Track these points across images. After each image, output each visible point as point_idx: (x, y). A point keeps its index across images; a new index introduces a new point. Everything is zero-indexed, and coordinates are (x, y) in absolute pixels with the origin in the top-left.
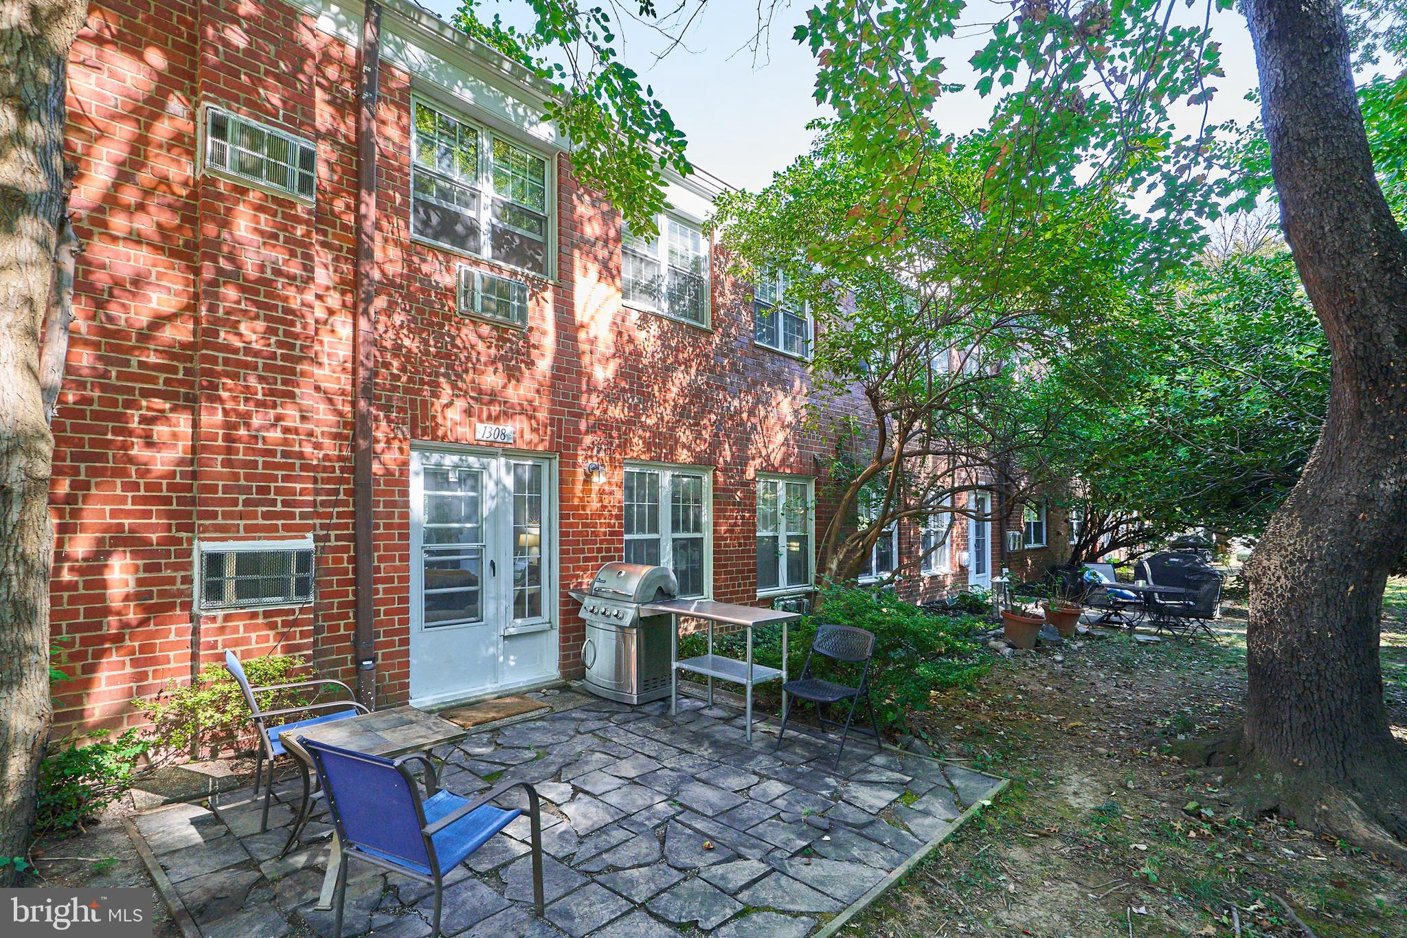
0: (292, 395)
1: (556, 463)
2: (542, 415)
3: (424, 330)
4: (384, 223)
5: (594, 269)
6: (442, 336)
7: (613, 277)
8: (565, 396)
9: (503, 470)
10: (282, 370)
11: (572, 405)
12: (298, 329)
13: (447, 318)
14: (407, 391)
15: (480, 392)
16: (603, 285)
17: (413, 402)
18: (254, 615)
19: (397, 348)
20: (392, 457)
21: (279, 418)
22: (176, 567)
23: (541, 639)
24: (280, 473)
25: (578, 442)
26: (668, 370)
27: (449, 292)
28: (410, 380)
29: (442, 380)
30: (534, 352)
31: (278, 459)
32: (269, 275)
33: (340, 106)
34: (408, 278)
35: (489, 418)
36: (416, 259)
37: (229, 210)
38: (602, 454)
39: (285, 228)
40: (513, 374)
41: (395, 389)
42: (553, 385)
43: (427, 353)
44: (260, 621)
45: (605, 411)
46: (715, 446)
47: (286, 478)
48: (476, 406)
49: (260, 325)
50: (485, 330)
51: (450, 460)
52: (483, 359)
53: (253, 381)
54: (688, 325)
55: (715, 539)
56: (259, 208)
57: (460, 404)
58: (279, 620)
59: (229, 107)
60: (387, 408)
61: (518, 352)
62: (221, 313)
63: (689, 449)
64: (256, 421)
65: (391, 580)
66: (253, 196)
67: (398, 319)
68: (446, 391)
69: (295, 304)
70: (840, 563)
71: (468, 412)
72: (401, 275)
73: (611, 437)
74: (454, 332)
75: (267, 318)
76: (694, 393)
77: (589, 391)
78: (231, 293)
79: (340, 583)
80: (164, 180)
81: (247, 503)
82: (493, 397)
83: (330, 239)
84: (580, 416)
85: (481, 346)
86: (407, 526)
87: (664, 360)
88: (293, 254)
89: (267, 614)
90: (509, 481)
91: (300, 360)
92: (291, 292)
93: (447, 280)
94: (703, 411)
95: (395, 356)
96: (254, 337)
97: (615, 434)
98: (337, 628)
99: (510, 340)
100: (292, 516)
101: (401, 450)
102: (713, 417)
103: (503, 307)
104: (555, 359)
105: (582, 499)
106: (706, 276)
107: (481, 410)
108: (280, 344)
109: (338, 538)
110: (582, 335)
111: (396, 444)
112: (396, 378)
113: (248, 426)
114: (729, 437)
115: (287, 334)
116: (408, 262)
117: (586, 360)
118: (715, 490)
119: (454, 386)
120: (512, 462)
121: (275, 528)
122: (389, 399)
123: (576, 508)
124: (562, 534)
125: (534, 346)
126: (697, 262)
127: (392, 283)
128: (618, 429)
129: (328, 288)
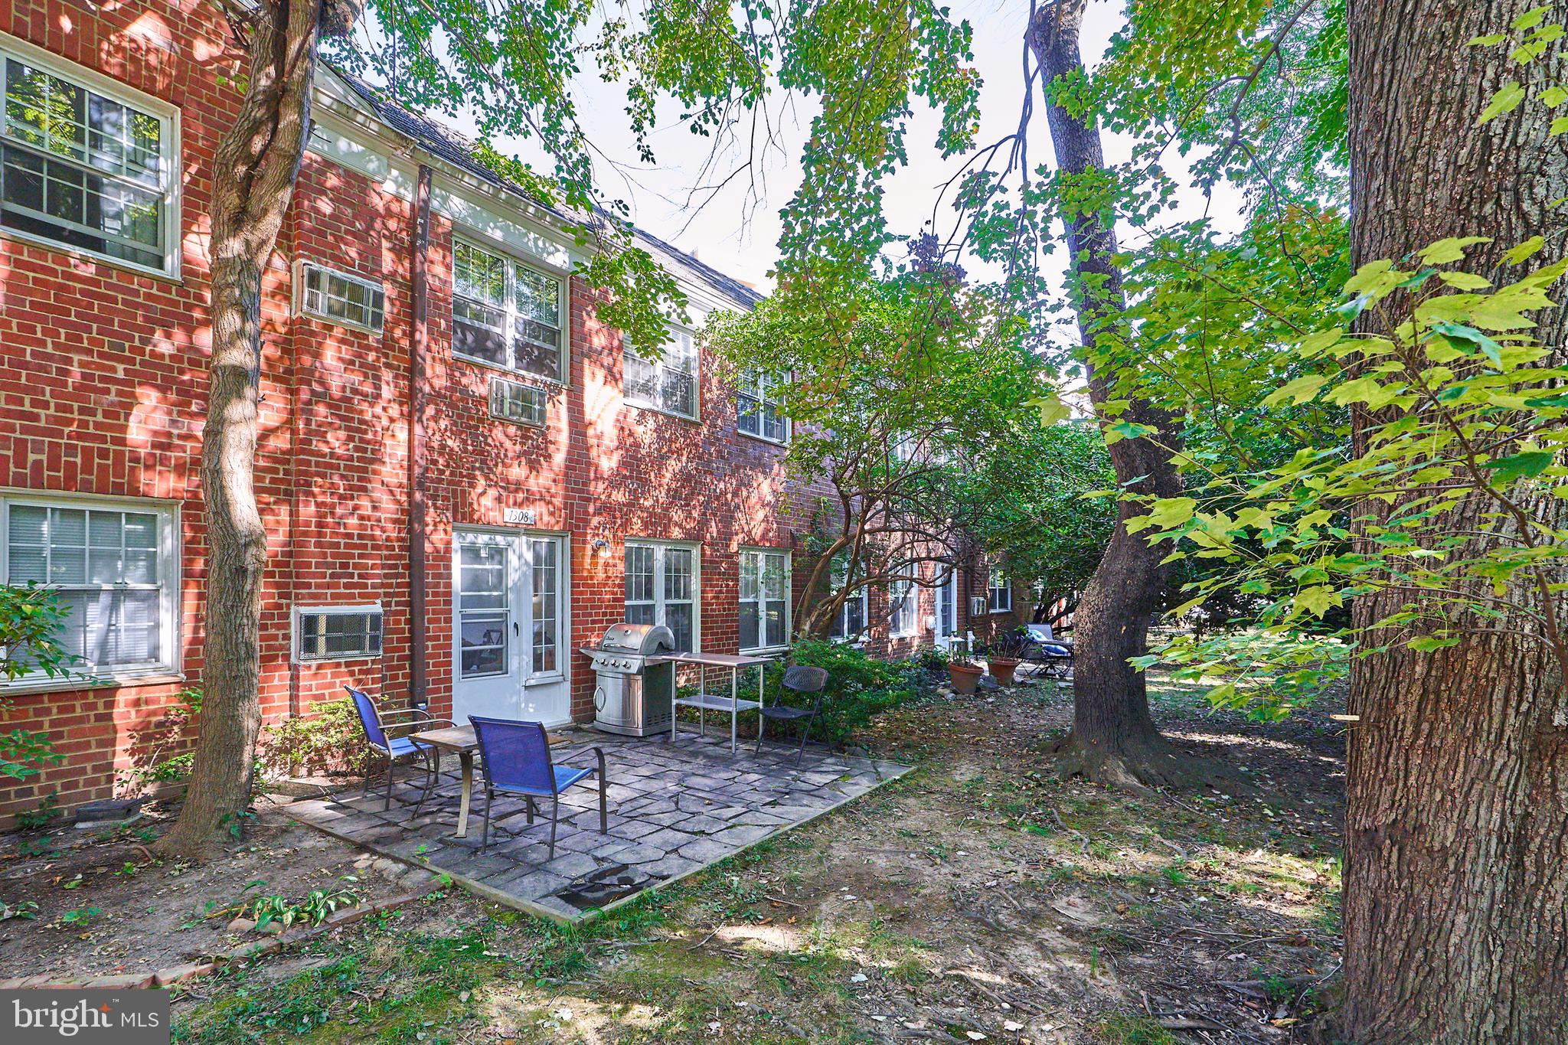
0: (365, 489)
1: (568, 540)
2: (558, 501)
3: (462, 432)
4: (433, 345)
5: (600, 374)
6: (477, 436)
7: (616, 381)
8: (576, 483)
9: (525, 547)
10: (358, 469)
11: (581, 491)
12: (370, 436)
13: (481, 420)
14: (450, 483)
15: (508, 482)
16: (608, 387)
17: (454, 492)
18: (338, 665)
19: (443, 447)
20: (438, 538)
21: (356, 508)
22: (278, 627)
23: (555, 689)
24: (356, 552)
25: (587, 522)
26: (662, 459)
27: (483, 400)
28: (452, 474)
29: (477, 473)
30: (552, 447)
31: (356, 541)
32: (348, 394)
33: (397, 251)
34: (452, 390)
35: (515, 503)
36: (457, 374)
37: (320, 344)
38: (607, 532)
39: (360, 356)
40: (534, 467)
41: (440, 481)
42: (566, 475)
43: (465, 451)
44: (343, 669)
45: (609, 496)
46: (703, 523)
47: (361, 556)
48: (504, 494)
49: (342, 434)
50: (512, 430)
51: (483, 539)
52: (510, 454)
53: (336, 479)
54: (680, 419)
55: (703, 604)
56: (342, 341)
57: (492, 493)
58: (356, 669)
59: (319, 262)
60: (434, 498)
61: (538, 447)
62: (313, 427)
63: (681, 526)
64: (339, 511)
65: (437, 638)
66: (338, 332)
67: (443, 424)
68: (481, 482)
69: (368, 417)
70: (812, 625)
71: (499, 499)
72: (446, 388)
73: (614, 517)
74: (486, 433)
75: (348, 429)
76: (685, 478)
77: (596, 479)
78: (321, 409)
79: (399, 640)
80: (270, 322)
81: (332, 576)
82: (518, 487)
83: (390, 361)
84: (588, 500)
85: (508, 444)
86: (449, 594)
87: (659, 450)
88: (366, 376)
89: (348, 664)
90: (529, 556)
91: (373, 461)
92: (365, 406)
93: (481, 390)
94: (693, 494)
95: (441, 454)
96: (337, 444)
97: (618, 514)
98: (396, 677)
99: (532, 438)
100: (365, 586)
101: (445, 531)
102: (701, 498)
103: (527, 411)
104: (569, 453)
105: (589, 571)
106: (695, 374)
107: (508, 497)
108: (357, 449)
109: (397, 604)
110: (591, 432)
111: (441, 527)
112: (442, 472)
113: (333, 514)
114: (715, 515)
115: (361, 440)
116: (450, 376)
117: (594, 453)
118: (703, 561)
119: (487, 478)
120: (532, 540)
121: (352, 596)
122: (436, 489)
123: (586, 578)
124: (573, 600)
125: (551, 442)
126: (687, 362)
127: (439, 394)
128: (621, 510)
129: (389, 401)
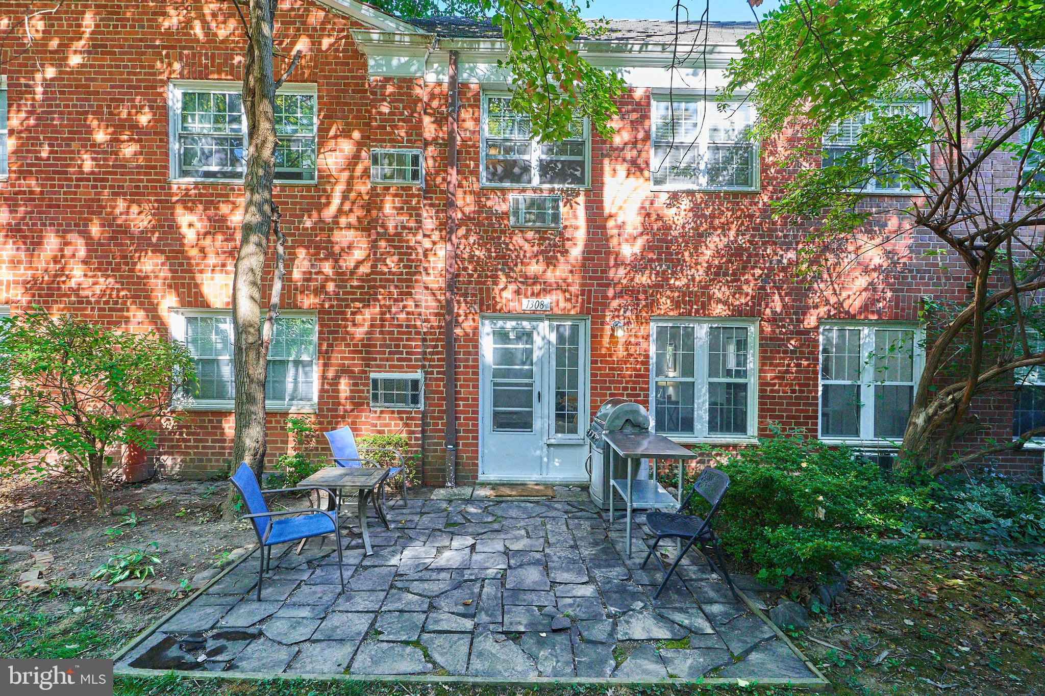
0: (410, 294)
1: (589, 322)
2: (575, 289)
3: (486, 244)
4: (464, 182)
5: (622, 169)
6: (500, 244)
7: (641, 170)
8: (595, 272)
9: (547, 329)
10: (406, 280)
11: (601, 278)
12: (414, 257)
13: (503, 232)
14: (477, 283)
15: (526, 277)
16: (632, 179)
17: (481, 289)
18: (393, 412)
19: (472, 257)
20: (468, 325)
21: (405, 307)
22: (364, 385)
23: (578, 451)
24: (405, 337)
25: (606, 306)
26: (698, 239)
27: (506, 215)
28: (479, 276)
29: (500, 273)
30: (568, 244)
31: (404, 329)
32: (399, 230)
33: (440, 121)
34: (479, 212)
35: (533, 294)
36: (483, 199)
37: (382, 201)
38: (628, 314)
39: (406, 202)
40: (551, 262)
41: (470, 282)
42: (583, 265)
43: (490, 257)
44: (396, 415)
45: (632, 280)
46: (761, 296)
47: (408, 340)
48: (523, 287)
49: (396, 258)
50: (530, 235)
51: (510, 324)
52: (528, 255)
53: (392, 289)
54: (726, 193)
55: (761, 384)
56: (396, 195)
57: (512, 287)
58: (404, 416)
59: (382, 147)
60: (465, 295)
61: (555, 245)
62: (378, 256)
63: (725, 303)
64: (394, 310)
65: (467, 399)
66: (392, 191)
67: (471, 240)
68: (503, 279)
69: (412, 244)
70: (929, 419)
71: (518, 292)
72: (474, 212)
73: (637, 299)
74: (507, 241)
75: (400, 254)
76: (735, 252)
77: (617, 265)
78: (383, 244)
79: (439, 399)
80: (360, 194)
81: (390, 353)
82: (536, 280)
83: (434, 201)
84: (608, 285)
85: (527, 247)
86: (477, 367)
87: (696, 229)
88: (411, 215)
89: (399, 412)
90: (553, 337)
91: (415, 274)
92: (410, 237)
93: (503, 207)
94: (744, 268)
95: (470, 262)
96: (393, 265)
97: (642, 296)
98: (437, 424)
99: (549, 239)
100: (410, 360)
101: (474, 320)
102: (758, 272)
103: (541, 217)
104: (586, 246)
105: (609, 349)
106: (756, 143)
107: (526, 290)
108: (405, 267)
109: (438, 373)
110: (611, 223)
111: (470, 317)
112: (471, 276)
113: (390, 312)
114: (779, 288)
115: (408, 260)
116: (478, 202)
117: (614, 242)
118: (761, 339)
119: (508, 276)
120: (555, 323)
121: (402, 367)
122: (466, 289)
123: (605, 356)
124: (593, 375)
125: (568, 239)
126: (747, 132)
127: (469, 218)
128: (645, 292)
129: (433, 230)
